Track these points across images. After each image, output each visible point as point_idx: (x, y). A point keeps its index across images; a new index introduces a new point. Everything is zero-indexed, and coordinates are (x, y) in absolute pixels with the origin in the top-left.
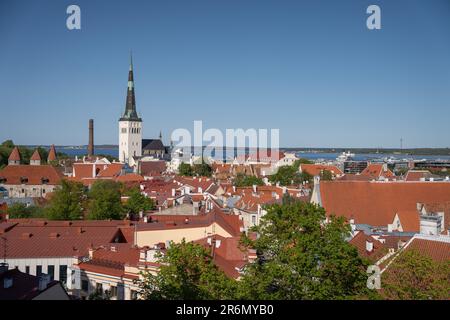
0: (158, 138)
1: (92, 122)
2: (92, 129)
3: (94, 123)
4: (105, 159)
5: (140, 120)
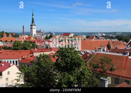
0: (40, 30)
1: (23, 26)
2: (23, 28)
3: (24, 27)
4: (27, 35)
5: (35, 26)
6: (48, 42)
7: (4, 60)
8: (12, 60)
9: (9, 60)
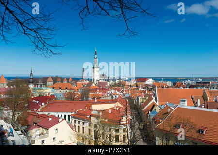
4: (87, 81)
6: (115, 91)
7: (52, 114)
8: (64, 114)
9: (60, 114)
